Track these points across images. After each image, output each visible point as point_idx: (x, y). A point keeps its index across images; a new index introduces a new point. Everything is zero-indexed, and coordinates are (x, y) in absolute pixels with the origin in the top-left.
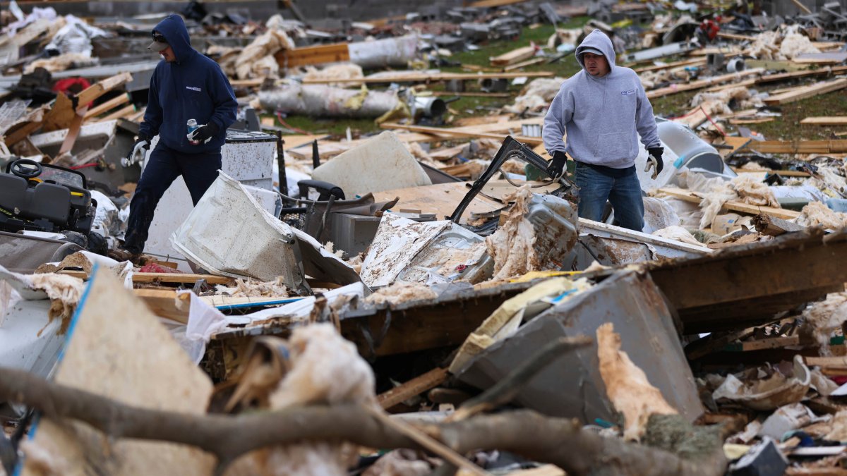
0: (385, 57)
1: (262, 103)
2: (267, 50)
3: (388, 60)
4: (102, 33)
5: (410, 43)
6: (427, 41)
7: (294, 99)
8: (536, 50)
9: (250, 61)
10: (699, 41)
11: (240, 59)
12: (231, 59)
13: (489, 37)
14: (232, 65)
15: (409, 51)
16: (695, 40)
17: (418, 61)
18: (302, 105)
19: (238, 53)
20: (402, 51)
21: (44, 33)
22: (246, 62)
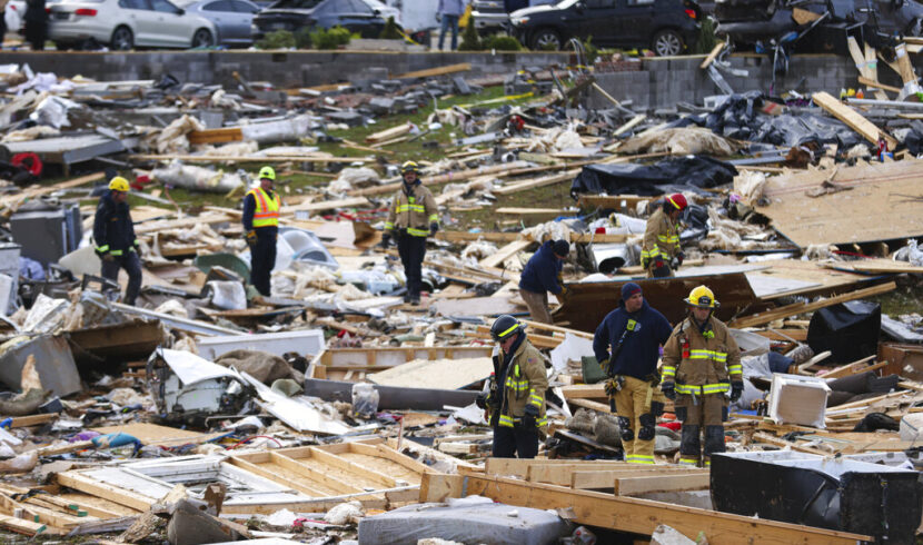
0: (281, 135)
1: (156, 177)
2: (181, 131)
3: (284, 137)
4: (77, 106)
5: (302, 123)
6: (317, 121)
7: (176, 176)
8: (411, 127)
9: (168, 139)
10: (510, 132)
11: (161, 138)
12: (154, 137)
13: (390, 112)
14: (154, 142)
15: (301, 129)
16: (506, 131)
17: (308, 138)
18: (182, 181)
19: (159, 133)
20: (296, 130)
21: (32, 103)
22: (165, 140)
